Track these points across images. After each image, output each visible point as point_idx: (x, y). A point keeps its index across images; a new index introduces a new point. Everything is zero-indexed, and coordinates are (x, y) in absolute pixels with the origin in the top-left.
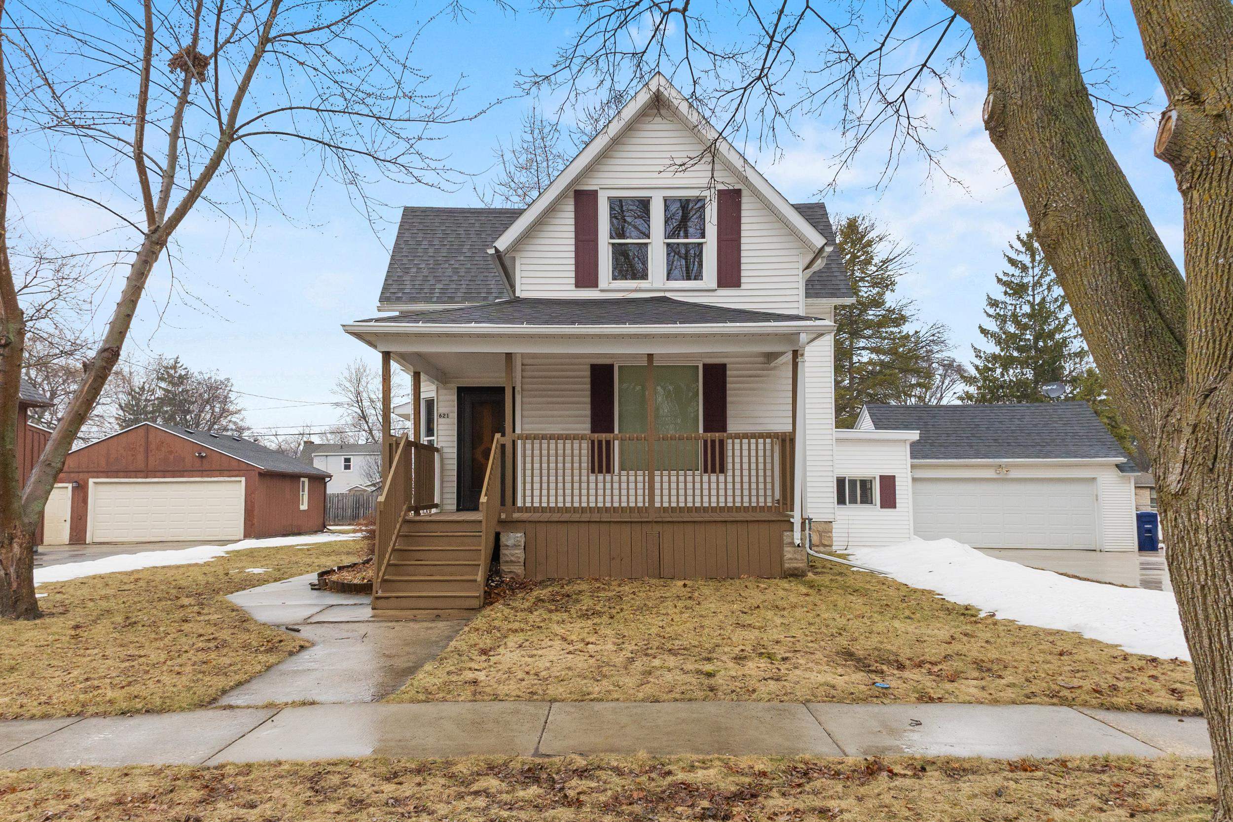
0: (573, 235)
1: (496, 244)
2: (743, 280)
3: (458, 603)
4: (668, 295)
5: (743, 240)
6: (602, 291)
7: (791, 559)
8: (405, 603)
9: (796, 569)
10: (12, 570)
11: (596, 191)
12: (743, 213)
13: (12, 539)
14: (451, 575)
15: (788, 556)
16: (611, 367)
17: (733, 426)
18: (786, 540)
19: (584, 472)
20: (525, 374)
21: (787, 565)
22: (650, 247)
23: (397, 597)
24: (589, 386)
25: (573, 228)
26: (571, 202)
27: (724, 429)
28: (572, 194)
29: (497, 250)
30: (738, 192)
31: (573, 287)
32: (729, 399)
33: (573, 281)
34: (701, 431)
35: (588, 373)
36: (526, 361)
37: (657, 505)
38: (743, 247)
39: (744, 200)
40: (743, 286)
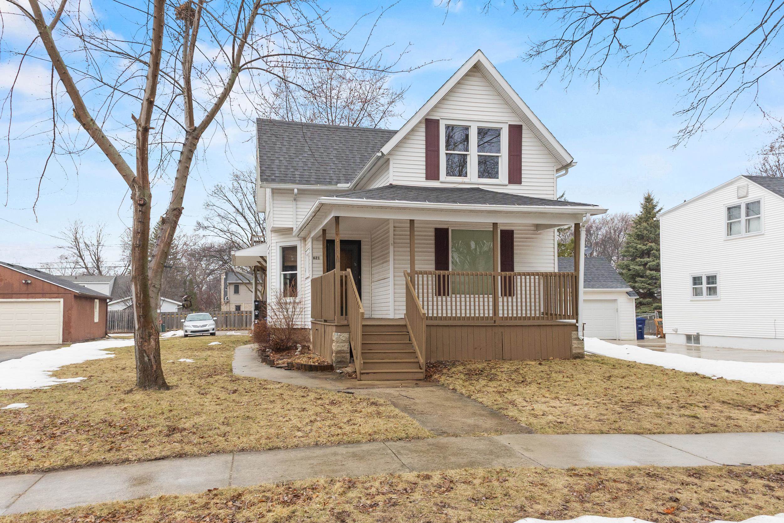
0: (424, 147)
1: (382, 150)
2: (523, 180)
3: (410, 376)
4: (481, 187)
5: (523, 156)
6: (441, 182)
7: (576, 348)
8: (378, 377)
9: (579, 353)
10: (152, 357)
11: (439, 120)
12: (523, 140)
13: (150, 336)
14: (395, 359)
15: (575, 346)
16: (447, 230)
17: (517, 268)
18: (574, 336)
19: (430, 295)
20: (396, 233)
21: (574, 351)
22: (468, 157)
23: (374, 373)
24: (433, 242)
25: (424, 142)
26: (424, 126)
27: (512, 270)
28: (424, 121)
29: (382, 153)
30: (520, 127)
31: (424, 179)
32: (515, 252)
33: (424, 175)
34: (499, 271)
35: (433, 234)
36: (397, 225)
37: (501, 315)
38: (523, 160)
39: (524, 131)
40: (523, 184)
